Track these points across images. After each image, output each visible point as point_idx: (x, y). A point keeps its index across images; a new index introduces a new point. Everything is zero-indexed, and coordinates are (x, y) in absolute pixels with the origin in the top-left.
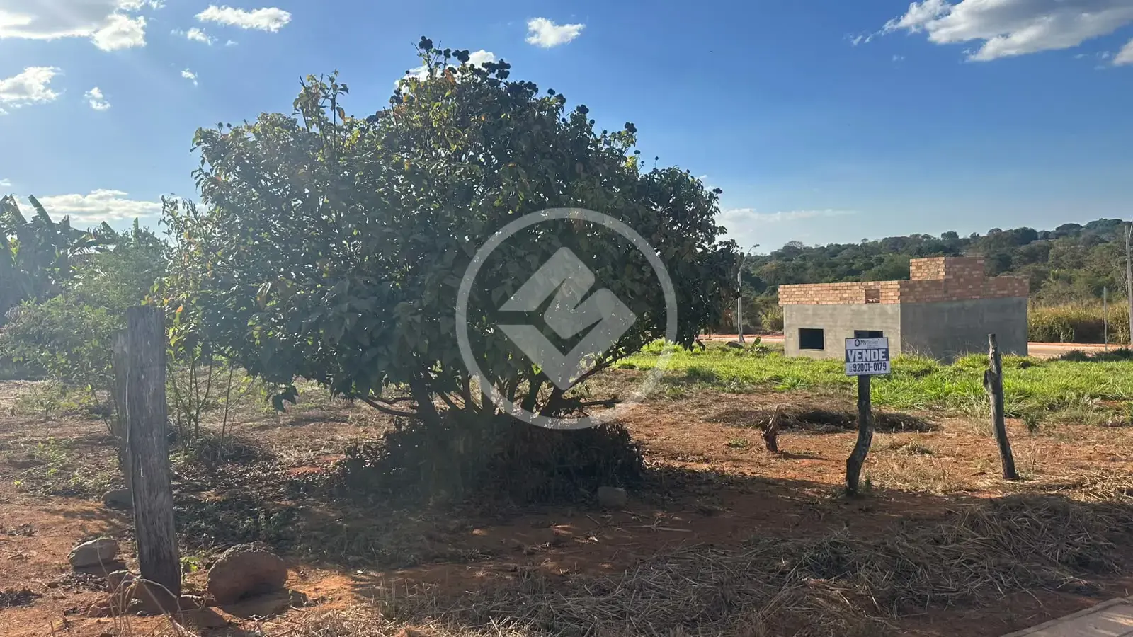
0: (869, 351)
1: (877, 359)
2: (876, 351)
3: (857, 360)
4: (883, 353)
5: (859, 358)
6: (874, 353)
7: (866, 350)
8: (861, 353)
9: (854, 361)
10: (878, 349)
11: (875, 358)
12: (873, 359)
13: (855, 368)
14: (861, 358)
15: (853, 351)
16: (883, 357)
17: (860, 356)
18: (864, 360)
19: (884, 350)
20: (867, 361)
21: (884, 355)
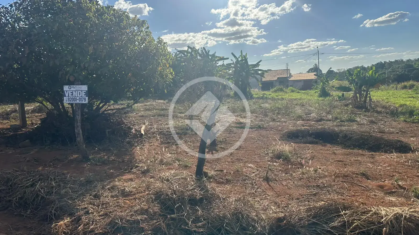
0: (76, 92)
1: (81, 96)
2: (81, 92)
3: (70, 96)
4: (84, 93)
5: (71, 95)
6: (80, 93)
7: (75, 91)
8: (72, 93)
9: (68, 96)
10: (82, 91)
11: (80, 95)
12: (78, 95)
13: (69, 99)
14: (72, 95)
15: (68, 92)
16: (84, 95)
17: (72, 94)
18: (74, 96)
19: (85, 91)
20: (75, 96)
21: (85, 94)
